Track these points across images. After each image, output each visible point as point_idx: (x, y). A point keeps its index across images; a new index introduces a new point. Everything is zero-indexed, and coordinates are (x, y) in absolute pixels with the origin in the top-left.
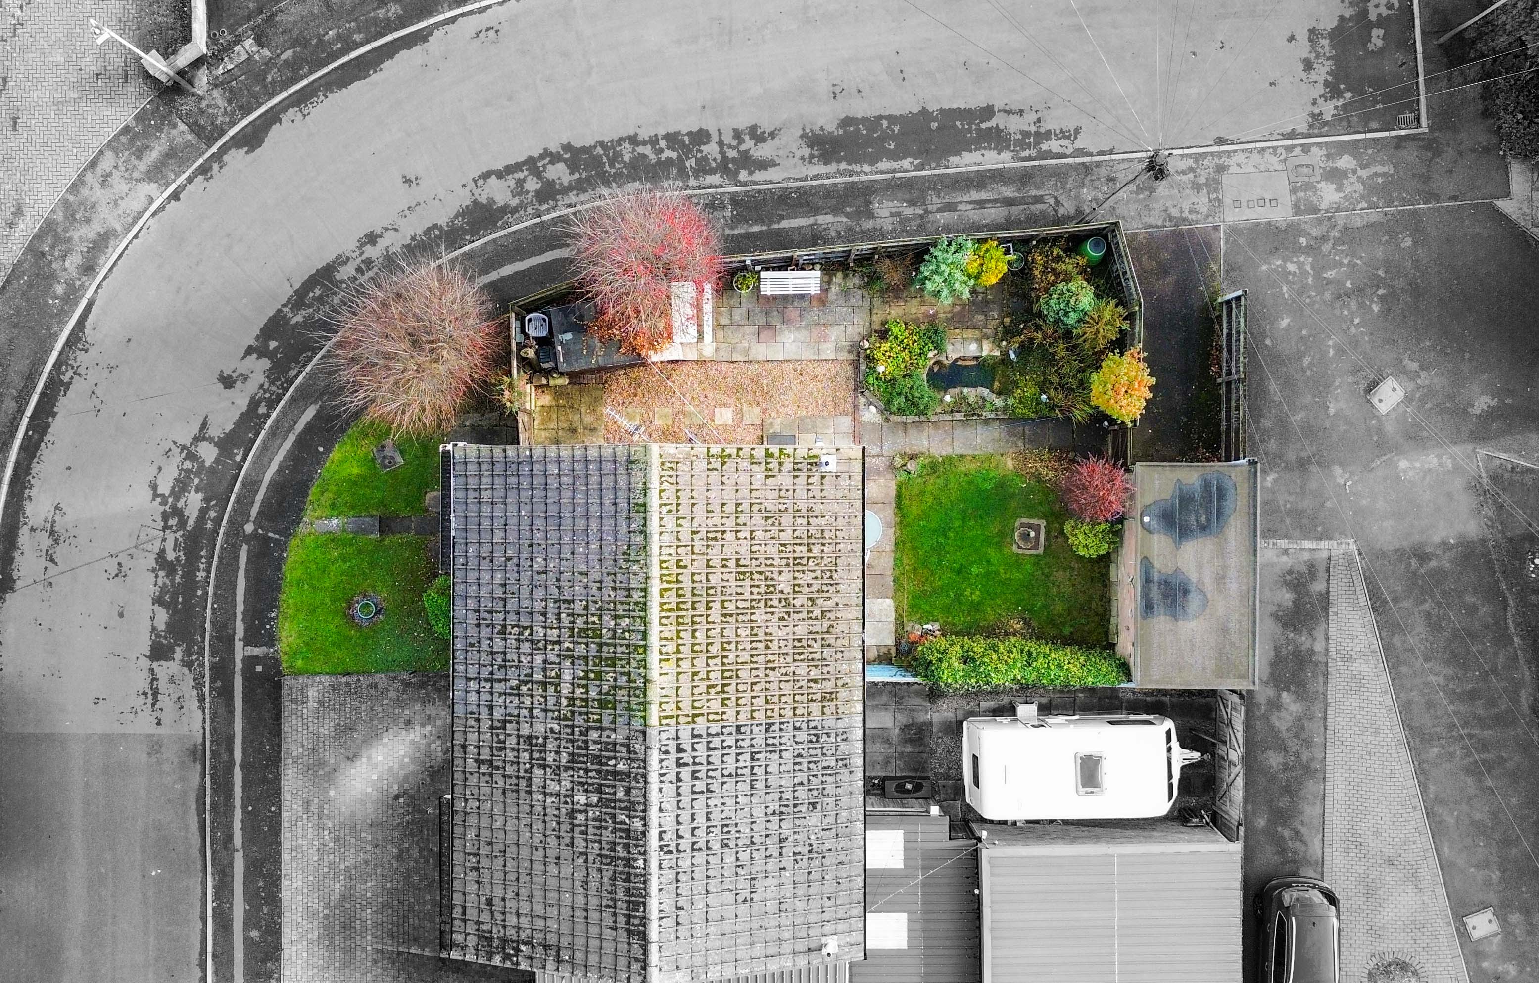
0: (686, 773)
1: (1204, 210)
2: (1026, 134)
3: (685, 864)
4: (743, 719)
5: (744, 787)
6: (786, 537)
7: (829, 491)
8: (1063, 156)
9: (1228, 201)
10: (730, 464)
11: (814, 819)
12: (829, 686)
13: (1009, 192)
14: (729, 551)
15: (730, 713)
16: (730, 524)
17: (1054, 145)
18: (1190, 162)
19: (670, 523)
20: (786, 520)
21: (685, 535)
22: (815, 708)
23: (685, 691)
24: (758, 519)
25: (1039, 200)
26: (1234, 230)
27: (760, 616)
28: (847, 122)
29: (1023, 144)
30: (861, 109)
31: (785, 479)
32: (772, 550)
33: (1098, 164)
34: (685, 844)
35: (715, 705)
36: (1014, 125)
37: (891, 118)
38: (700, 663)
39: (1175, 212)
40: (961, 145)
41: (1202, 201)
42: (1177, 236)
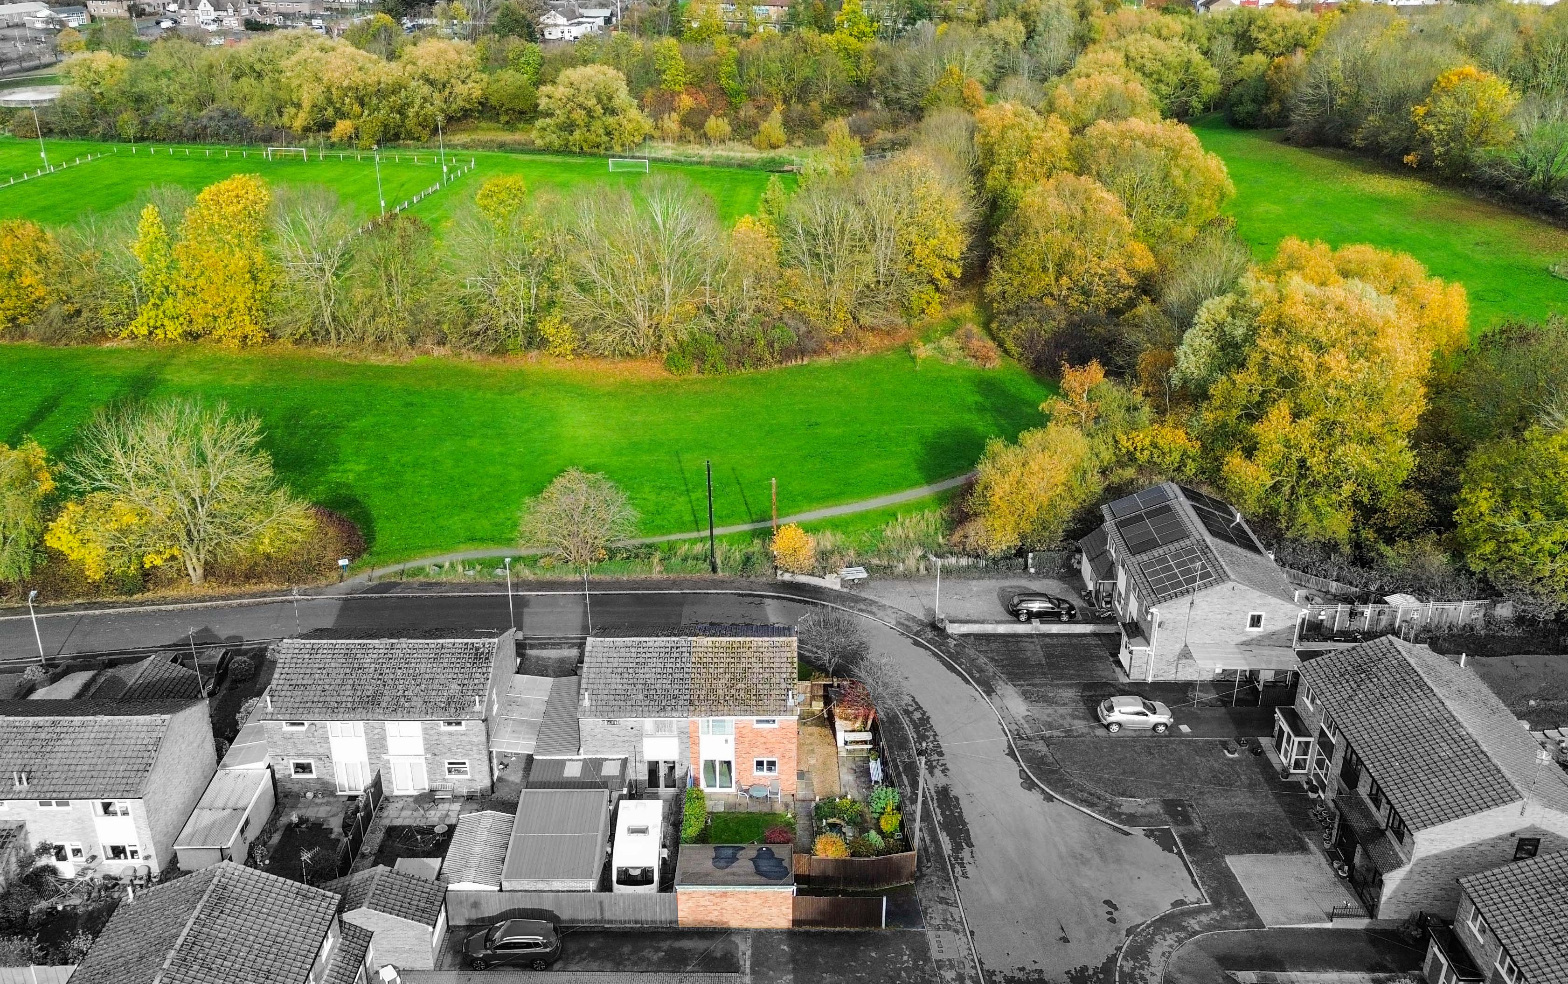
0: (668, 650)
1: (932, 922)
2: (962, 859)
3: (633, 650)
4: (686, 670)
5: (659, 670)
6: (760, 686)
7: (778, 703)
8: (953, 872)
9: (939, 933)
10: (789, 665)
11: (641, 697)
12: (696, 703)
13: (931, 850)
14: (754, 665)
15: (689, 665)
16: (766, 665)
17: (958, 869)
18: (958, 919)
19: (766, 645)
20: (767, 686)
21: (761, 650)
22: (688, 697)
23: (700, 650)
24: (767, 676)
25: (928, 861)
26: (923, 935)
27: (727, 676)
28: (957, 799)
29: (956, 858)
30: (963, 803)
31: (783, 686)
32: (754, 681)
33: (951, 884)
34: (640, 650)
35: (693, 660)
36: (966, 854)
37: (961, 813)
38: (710, 655)
39: (930, 910)
40: (953, 836)
41: (937, 922)
42: (918, 912)
